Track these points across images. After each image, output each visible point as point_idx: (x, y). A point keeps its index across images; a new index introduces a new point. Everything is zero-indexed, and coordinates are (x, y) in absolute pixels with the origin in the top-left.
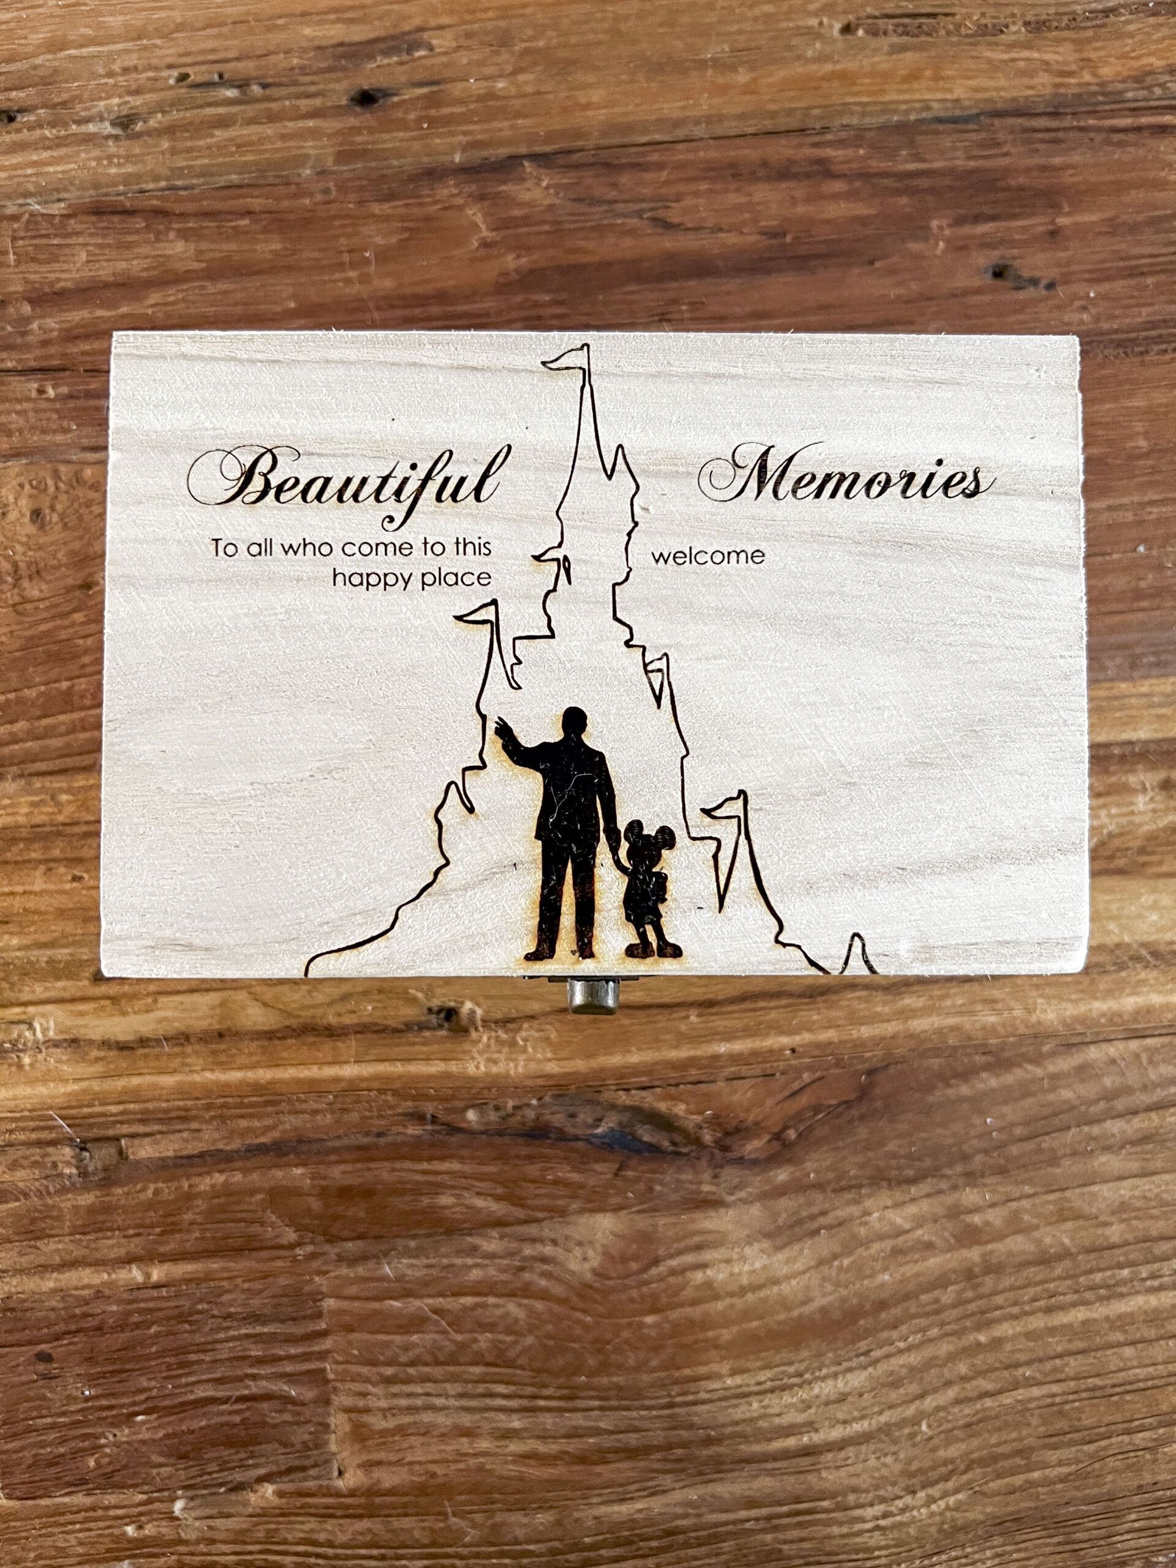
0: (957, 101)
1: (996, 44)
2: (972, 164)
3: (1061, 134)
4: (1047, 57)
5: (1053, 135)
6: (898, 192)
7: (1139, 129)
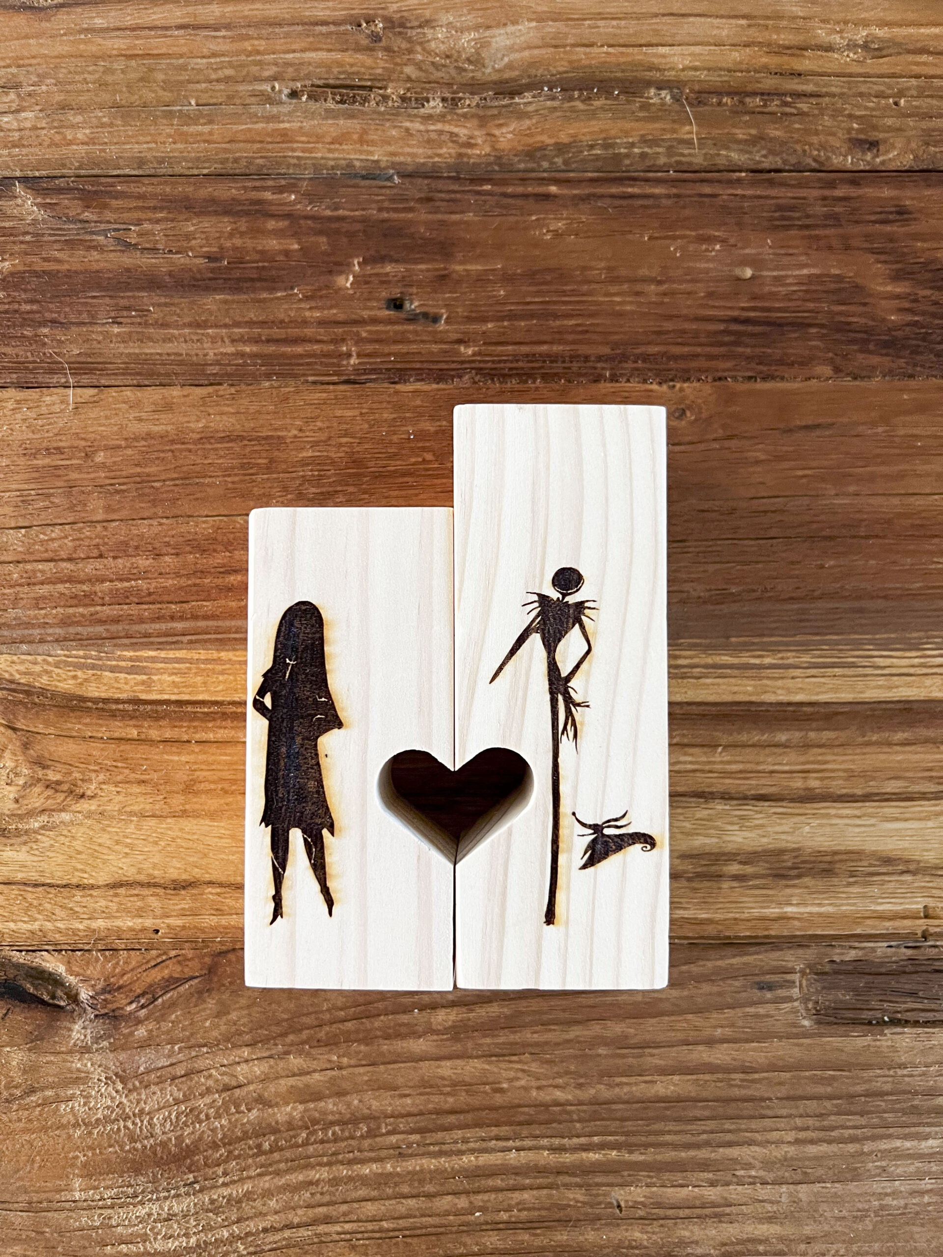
0: (377, 161)
1: (416, 116)
2: (385, 215)
3: (458, 196)
4: (456, 130)
5: (453, 196)
6: (320, 233)
7: (526, 196)
